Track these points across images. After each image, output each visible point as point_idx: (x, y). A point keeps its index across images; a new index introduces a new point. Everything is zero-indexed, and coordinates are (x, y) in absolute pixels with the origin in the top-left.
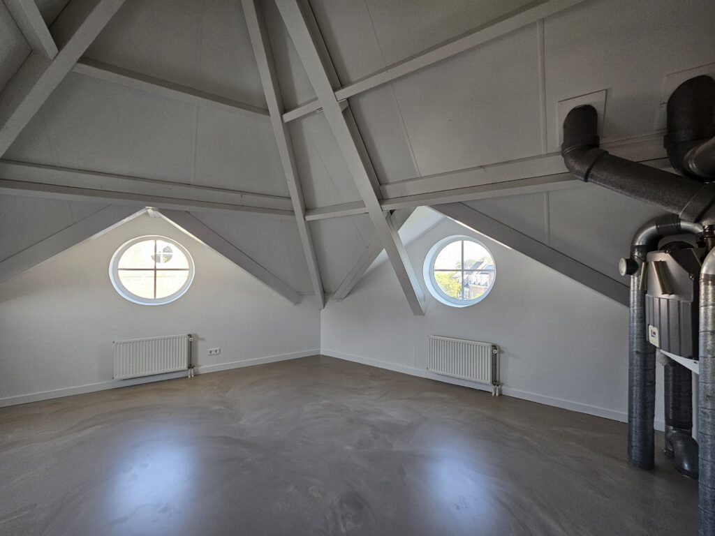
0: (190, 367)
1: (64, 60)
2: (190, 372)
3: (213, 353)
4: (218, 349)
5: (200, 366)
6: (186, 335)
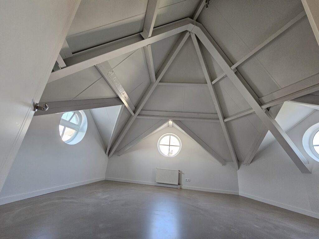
0: (179, 184)
1: (156, 83)
2: (179, 186)
3: (187, 180)
4: (189, 179)
5: (182, 185)
6: (178, 170)
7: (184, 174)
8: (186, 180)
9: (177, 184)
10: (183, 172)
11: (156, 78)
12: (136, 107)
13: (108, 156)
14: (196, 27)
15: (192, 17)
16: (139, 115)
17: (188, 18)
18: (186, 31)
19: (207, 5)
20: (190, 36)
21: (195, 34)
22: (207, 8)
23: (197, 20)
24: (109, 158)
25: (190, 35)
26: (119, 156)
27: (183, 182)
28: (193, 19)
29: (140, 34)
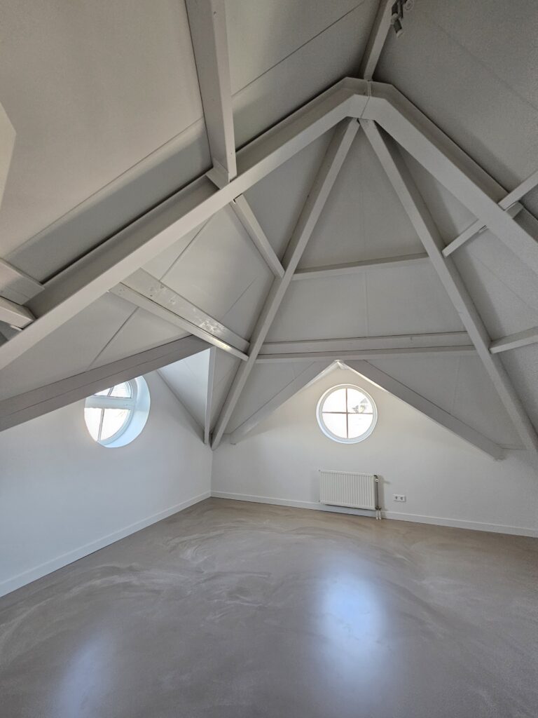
0: (378, 508)
1: (287, 276)
2: (378, 514)
3: (399, 499)
4: (403, 496)
5: (386, 510)
6: (372, 475)
7: (388, 483)
8: (396, 498)
9: (373, 507)
10: (386, 479)
11: (285, 267)
12: (250, 340)
13: (211, 445)
14: (375, 99)
15: (356, 71)
16: (260, 355)
17: (347, 78)
18: (347, 120)
19: (397, 21)
20: (361, 131)
21: (375, 122)
22: (399, 32)
23: (376, 77)
24: (213, 450)
25: (360, 128)
26: (235, 444)
27: (387, 501)
28: (362, 77)
29: (206, 177)
